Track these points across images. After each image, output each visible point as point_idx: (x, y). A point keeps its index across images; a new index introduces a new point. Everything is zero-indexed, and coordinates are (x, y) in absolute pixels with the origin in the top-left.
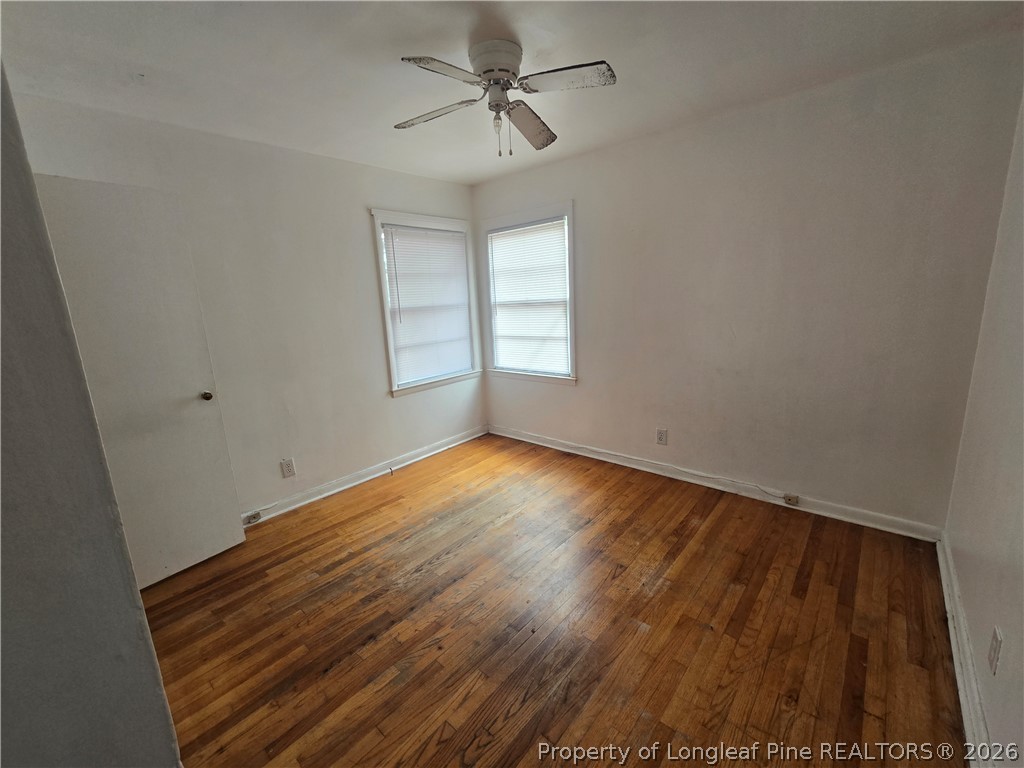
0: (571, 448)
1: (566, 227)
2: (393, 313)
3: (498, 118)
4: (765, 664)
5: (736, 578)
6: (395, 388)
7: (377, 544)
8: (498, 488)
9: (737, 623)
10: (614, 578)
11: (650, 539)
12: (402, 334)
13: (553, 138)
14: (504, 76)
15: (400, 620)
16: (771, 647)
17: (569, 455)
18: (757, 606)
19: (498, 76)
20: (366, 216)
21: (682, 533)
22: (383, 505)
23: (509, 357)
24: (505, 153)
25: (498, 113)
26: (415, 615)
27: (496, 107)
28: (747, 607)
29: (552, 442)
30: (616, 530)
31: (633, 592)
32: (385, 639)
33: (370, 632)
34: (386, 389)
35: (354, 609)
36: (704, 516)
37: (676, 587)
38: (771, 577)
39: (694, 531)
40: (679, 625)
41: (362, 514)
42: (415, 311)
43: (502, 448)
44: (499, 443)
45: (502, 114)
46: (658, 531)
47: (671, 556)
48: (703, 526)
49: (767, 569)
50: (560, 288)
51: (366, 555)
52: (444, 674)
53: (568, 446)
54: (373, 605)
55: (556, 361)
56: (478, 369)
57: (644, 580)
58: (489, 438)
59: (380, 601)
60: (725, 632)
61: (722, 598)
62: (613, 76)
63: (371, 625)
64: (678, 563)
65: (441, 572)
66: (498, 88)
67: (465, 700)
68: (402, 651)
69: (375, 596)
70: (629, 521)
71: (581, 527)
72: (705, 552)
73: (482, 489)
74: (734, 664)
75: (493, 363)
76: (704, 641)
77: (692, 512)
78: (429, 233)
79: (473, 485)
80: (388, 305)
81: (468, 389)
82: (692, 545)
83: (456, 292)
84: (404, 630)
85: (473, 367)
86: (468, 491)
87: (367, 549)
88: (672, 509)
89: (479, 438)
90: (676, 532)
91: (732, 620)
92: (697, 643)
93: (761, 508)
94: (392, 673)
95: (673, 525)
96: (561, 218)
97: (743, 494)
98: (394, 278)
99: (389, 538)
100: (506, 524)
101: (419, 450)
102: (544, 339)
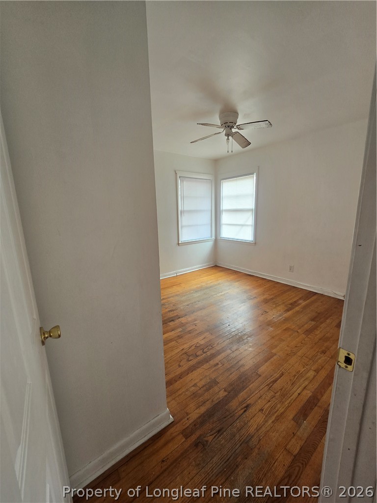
0: (252, 273)
1: (255, 178)
2: (181, 212)
3: (228, 139)
4: (315, 344)
5: (313, 320)
6: (180, 242)
7: (173, 297)
8: (219, 284)
9: (308, 332)
10: (262, 314)
11: (279, 305)
12: (184, 220)
13: (250, 144)
14: (231, 124)
15: (182, 317)
16: (320, 339)
17: (250, 275)
18: (319, 328)
19: (229, 124)
20: (174, 173)
21: (294, 304)
22: (174, 286)
23: (227, 233)
24: (230, 151)
25: (228, 137)
26: (187, 317)
27: (228, 135)
28: (315, 328)
29: (243, 270)
30: (266, 301)
31: (269, 319)
32: (177, 322)
33: (172, 319)
34: (177, 242)
35: (166, 313)
36: (305, 300)
37: (286, 320)
38: (328, 321)
39: (300, 304)
40: (285, 330)
41: (166, 288)
42: (189, 212)
43: (221, 271)
44: (221, 269)
45: (230, 137)
46: (283, 303)
47: (288, 310)
48: (303, 303)
49: (327, 319)
50: (250, 204)
51: (169, 299)
52: (197, 332)
53: (250, 272)
54: (172, 313)
55: (247, 235)
56: (214, 237)
57: (274, 316)
58: (216, 267)
59: (175, 312)
60: (303, 333)
61: (305, 324)
62: (271, 124)
63: (172, 317)
64: (290, 313)
65: (196, 306)
66: (229, 128)
67: (204, 338)
68: (182, 325)
69: (173, 310)
70: (272, 299)
71: (252, 299)
72: (302, 311)
73: (212, 284)
74: (303, 342)
75: (220, 235)
76: (294, 335)
77: (300, 299)
78: (197, 180)
79: (209, 282)
80: (180, 208)
81: (209, 245)
82: (297, 309)
83: (206, 204)
84: (183, 320)
85: (211, 237)
86: (207, 284)
87: (169, 298)
88: (292, 297)
89: (212, 267)
90: (291, 304)
91: (307, 331)
92: (290, 335)
93: (332, 300)
94: (180, 329)
95: (291, 302)
96: (253, 174)
97: (326, 294)
98: (183, 198)
99: (177, 295)
100: (221, 295)
101: (188, 269)
102: (242, 225)
